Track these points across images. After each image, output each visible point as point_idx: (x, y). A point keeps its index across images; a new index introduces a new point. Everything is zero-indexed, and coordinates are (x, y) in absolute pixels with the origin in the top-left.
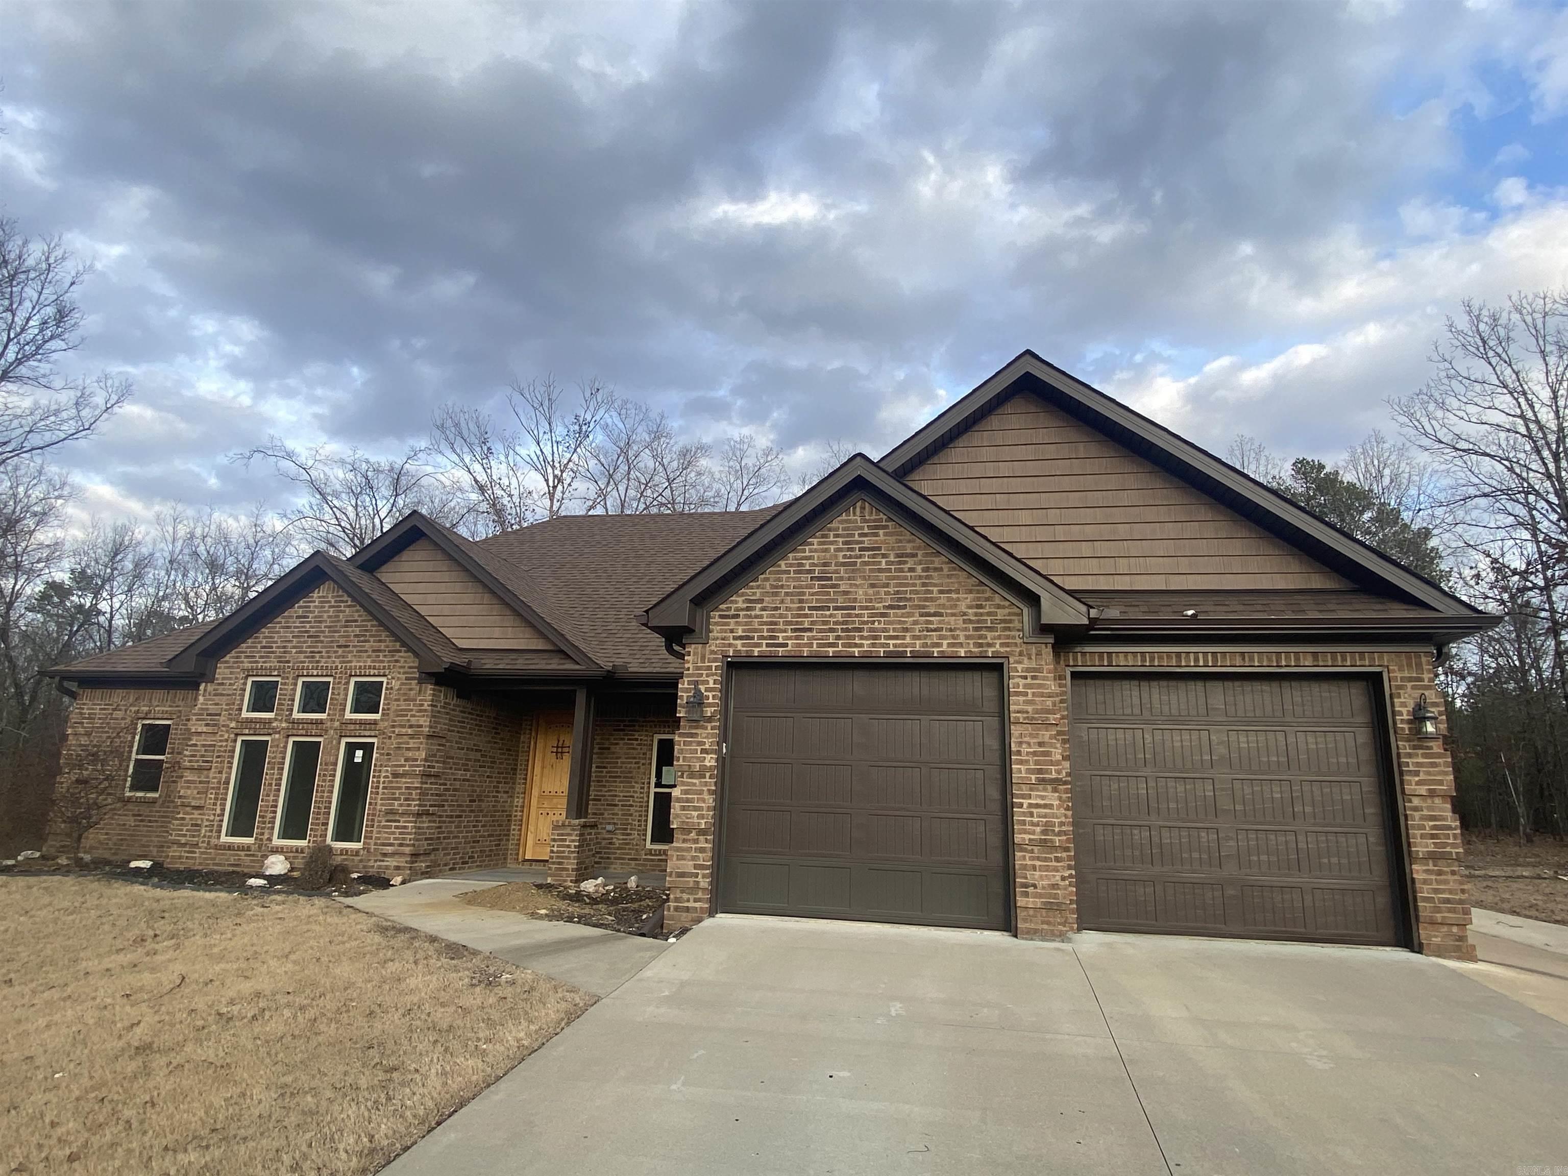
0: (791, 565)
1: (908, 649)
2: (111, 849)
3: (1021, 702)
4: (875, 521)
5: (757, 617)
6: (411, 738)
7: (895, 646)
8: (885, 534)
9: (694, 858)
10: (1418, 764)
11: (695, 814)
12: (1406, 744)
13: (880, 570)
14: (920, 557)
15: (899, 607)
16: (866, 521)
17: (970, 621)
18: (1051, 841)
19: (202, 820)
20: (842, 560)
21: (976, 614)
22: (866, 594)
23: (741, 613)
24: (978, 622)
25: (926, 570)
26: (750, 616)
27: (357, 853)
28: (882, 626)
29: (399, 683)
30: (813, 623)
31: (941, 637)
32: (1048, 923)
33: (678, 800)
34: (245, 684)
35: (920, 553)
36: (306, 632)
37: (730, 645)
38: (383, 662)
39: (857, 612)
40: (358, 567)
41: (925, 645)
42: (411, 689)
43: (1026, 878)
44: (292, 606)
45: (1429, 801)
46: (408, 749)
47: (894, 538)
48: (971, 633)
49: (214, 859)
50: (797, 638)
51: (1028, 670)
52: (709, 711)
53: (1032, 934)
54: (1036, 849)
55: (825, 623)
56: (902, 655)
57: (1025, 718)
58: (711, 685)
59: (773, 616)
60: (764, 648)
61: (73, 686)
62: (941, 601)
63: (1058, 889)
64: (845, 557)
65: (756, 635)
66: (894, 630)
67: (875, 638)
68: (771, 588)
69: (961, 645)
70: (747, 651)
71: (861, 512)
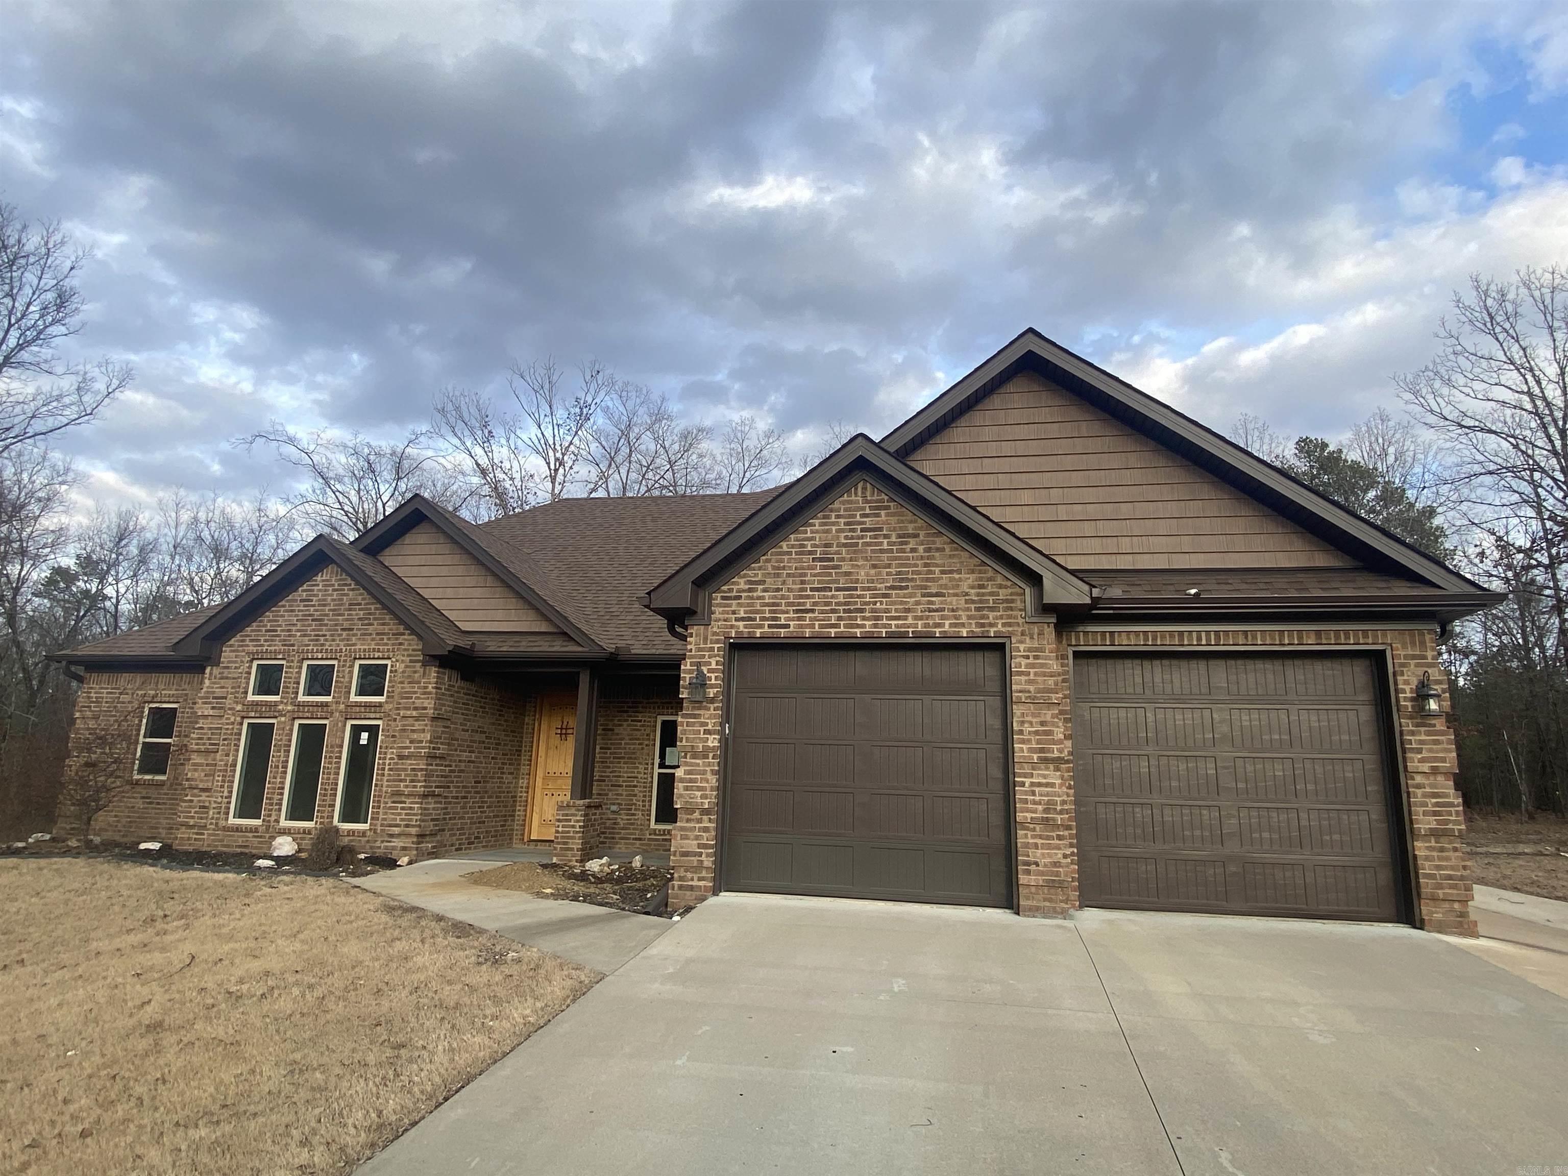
0: (793, 546)
1: (910, 630)
2: (120, 831)
3: (1023, 681)
4: (877, 501)
5: (759, 598)
6: (416, 720)
7: (897, 626)
8: (887, 515)
9: (697, 838)
10: (1422, 742)
11: (699, 794)
12: (1409, 721)
13: (882, 551)
14: (921, 538)
15: (901, 588)
16: (868, 502)
17: (973, 602)
18: (1054, 819)
19: (210, 802)
20: (844, 541)
21: (978, 595)
22: (867, 575)
23: (744, 595)
24: (981, 601)
25: (928, 550)
26: (752, 598)
27: (364, 833)
28: (884, 606)
29: (403, 665)
30: (815, 604)
31: (943, 618)
32: (1050, 900)
33: (682, 780)
34: (250, 667)
35: (922, 533)
36: (310, 615)
37: (732, 627)
38: (386, 644)
39: (858, 593)
40: (361, 551)
41: (926, 625)
42: (415, 672)
43: (1028, 856)
44: (296, 590)
45: (1432, 778)
46: (413, 731)
47: (897, 518)
48: (973, 613)
49: (222, 841)
50: (799, 619)
51: (1030, 650)
52: (711, 693)
53: (1034, 911)
54: (1038, 828)
55: (827, 604)
56: (904, 635)
57: (1026, 698)
58: (714, 666)
59: (775, 597)
60: (766, 629)
61: (80, 670)
62: (943, 582)
63: (1060, 866)
64: (846, 537)
65: (758, 616)
66: (896, 610)
67: (877, 618)
68: (773, 569)
69: (963, 625)
70: (749, 632)
71: (863, 493)
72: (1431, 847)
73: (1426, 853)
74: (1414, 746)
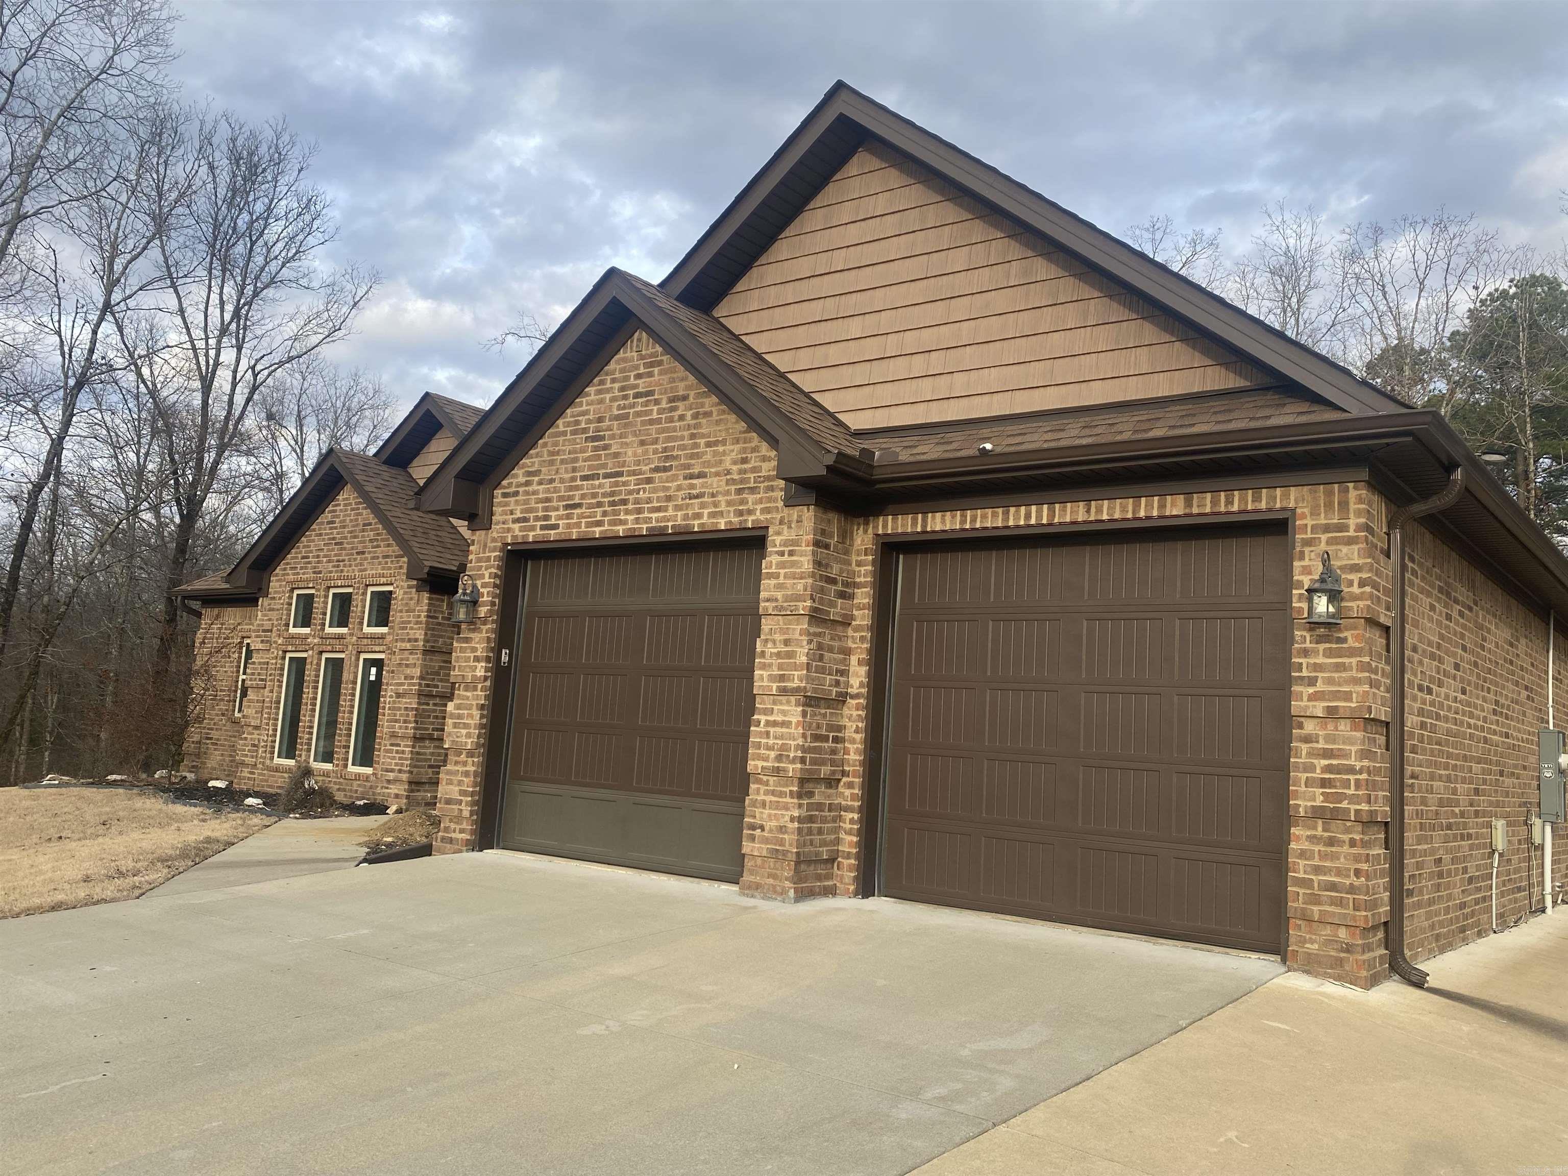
0: (568, 424)
1: (670, 524)
3: (772, 586)
4: (651, 356)
5: (535, 493)
6: (411, 654)
7: (657, 521)
8: (661, 373)
9: (460, 783)
11: (464, 732)
13: (651, 422)
14: (691, 400)
15: (665, 469)
16: (642, 358)
17: (733, 482)
18: (785, 770)
19: (259, 741)
20: (616, 413)
21: (741, 472)
22: (635, 455)
23: (521, 489)
24: (742, 481)
25: (695, 416)
26: (527, 493)
27: (367, 778)
28: (647, 495)
29: (402, 592)
30: (583, 496)
31: (703, 506)
32: (774, 876)
33: (452, 716)
34: (291, 598)
35: (692, 394)
36: (334, 539)
37: (509, 530)
38: (390, 568)
39: (624, 479)
40: (385, 463)
41: (686, 517)
42: (411, 599)
44: (323, 512)
45: (1331, 726)
46: (407, 666)
47: (669, 376)
48: (733, 497)
49: (267, 781)
50: (568, 517)
51: (785, 543)
52: (483, 611)
53: (754, 889)
54: (771, 779)
55: (594, 495)
56: (662, 532)
57: (774, 609)
58: (487, 580)
59: (548, 491)
60: (538, 532)
61: (195, 605)
62: (708, 457)
63: (786, 832)
64: (619, 408)
65: (532, 515)
66: (659, 499)
67: (639, 511)
68: (548, 456)
69: (721, 514)
70: (523, 536)
71: (637, 346)
72: (1315, 837)
73: (1306, 845)
74: (1305, 673)
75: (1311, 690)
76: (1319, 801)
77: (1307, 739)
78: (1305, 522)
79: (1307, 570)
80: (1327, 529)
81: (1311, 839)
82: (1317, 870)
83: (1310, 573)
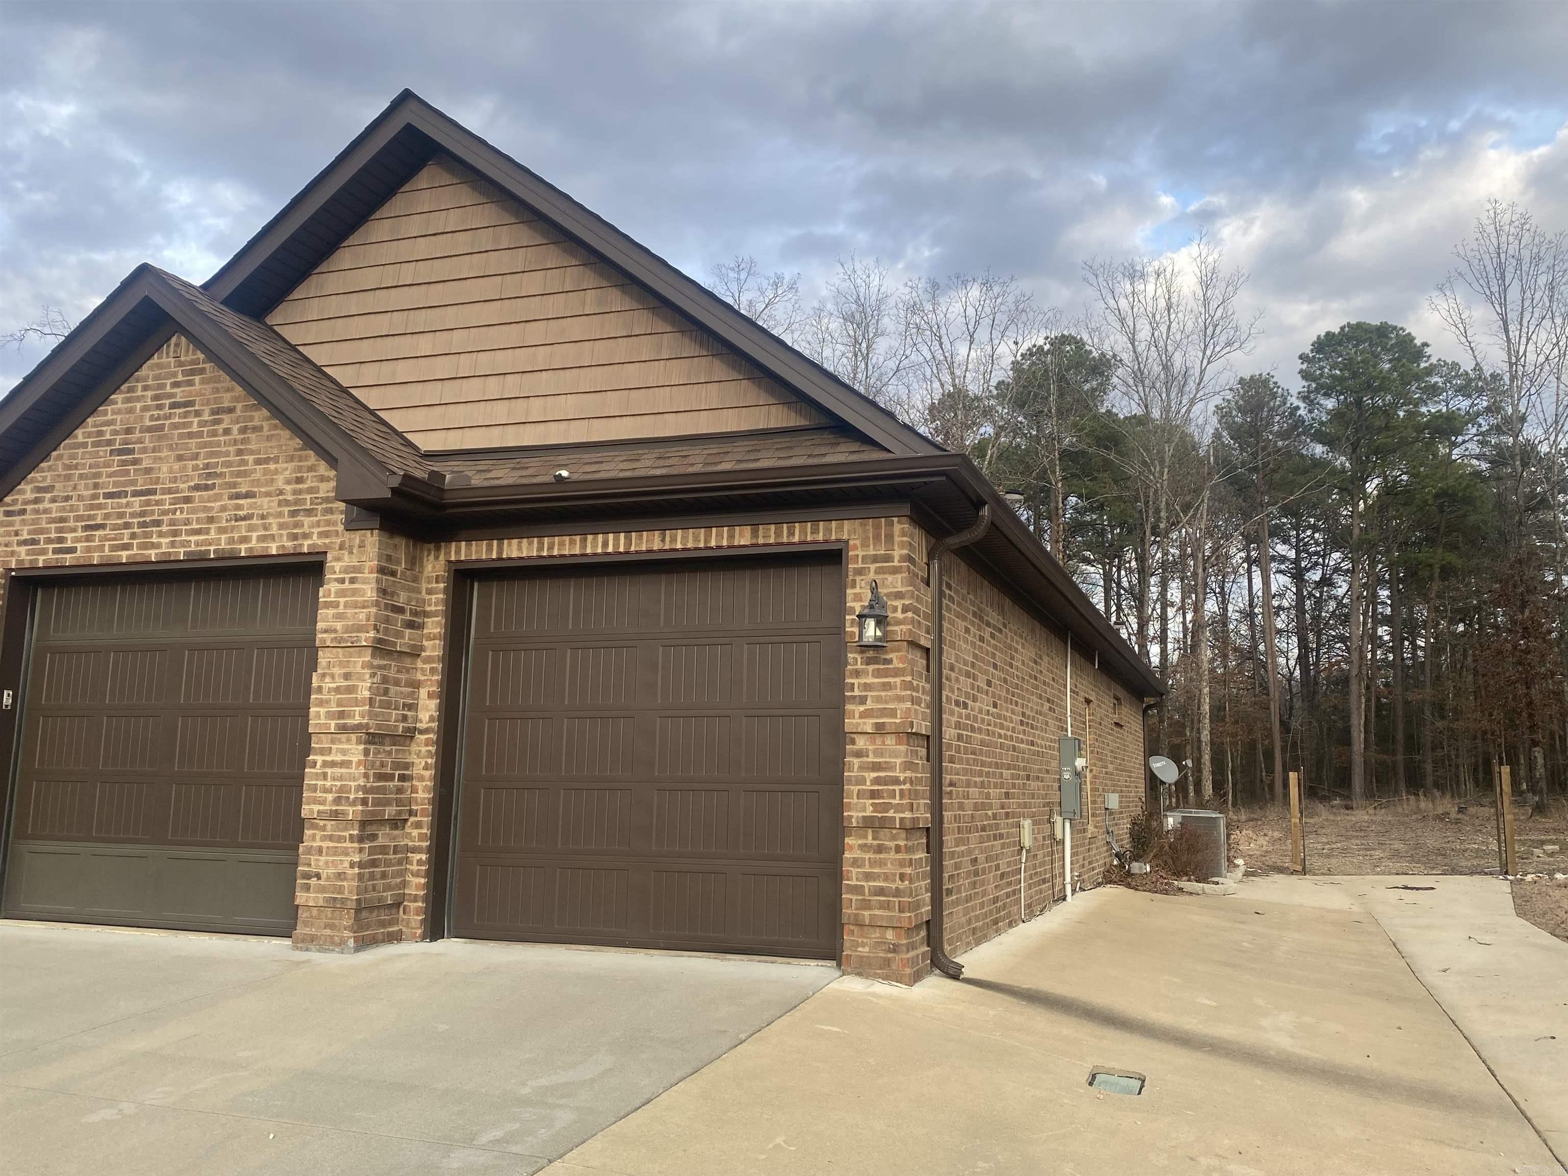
0: (89, 435)
1: (212, 548)
3: (330, 616)
4: (191, 362)
5: (46, 511)
7: (197, 544)
8: (203, 382)
10: (867, 687)
12: (859, 657)
13: (191, 435)
14: (238, 412)
15: (207, 488)
16: (181, 364)
17: (287, 503)
18: (344, 813)
20: (148, 423)
21: (295, 492)
22: (171, 471)
23: (29, 507)
24: (297, 502)
25: (243, 431)
26: (37, 511)
28: (185, 516)
30: (107, 516)
31: (251, 528)
32: (332, 927)
35: (239, 406)
37: (13, 553)
39: (157, 497)
41: (231, 541)
43: (310, 865)
45: (877, 741)
47: (211, 385)
48: (286, 519)
50: (88, 539)
51: (346, 570)
53: (313, 942)
54: (329, 824)
55: (121, 515)
56: (202, 557)
57: (332, 640)
59: (63, 509)
60: (50, 555)
62: (257, 475)
63: (345, 879)
64: (152, 418)
65: (42, 537)
66: (198, 521)
67: (175, 533)
68: (64, 469)
69: (273, 537)
70: (31, 560)
71: (175, 351)
72: (865, 845)
73: (857, 854)
74: (857, 693)
75: (862, 708)
76: (869, 812)
77: (859, 754)
78: (856, 553)
79: (858, 598)
80: (875, 559)
81: (863, 847)
82: (868, 876)
83: (861, 600)
